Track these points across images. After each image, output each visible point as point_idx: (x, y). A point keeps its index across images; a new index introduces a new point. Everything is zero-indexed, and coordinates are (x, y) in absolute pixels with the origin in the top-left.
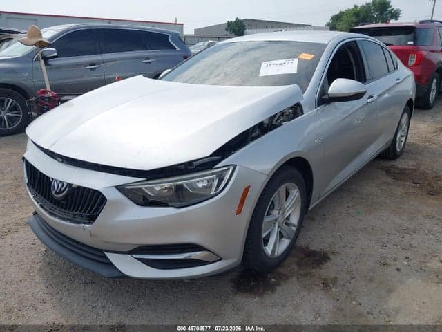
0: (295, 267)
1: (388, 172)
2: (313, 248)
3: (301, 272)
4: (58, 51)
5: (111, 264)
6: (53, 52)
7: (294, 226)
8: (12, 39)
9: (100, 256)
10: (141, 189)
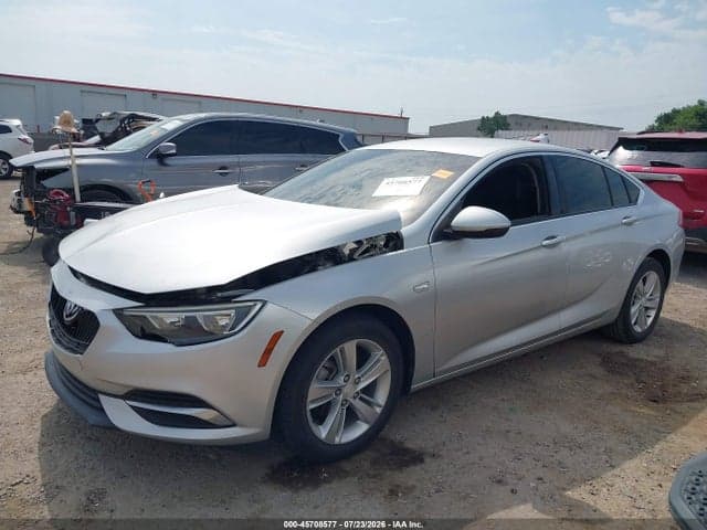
0: (366, 465)
1: (606, 361)
2: (409, 445)
3: (372, 472)
4: (178, 148)
5: (102, 410)
6: (171, 147)
7: (380, 406)
8: (144, 128)
9: (94, 399)
10: (145, 317)
